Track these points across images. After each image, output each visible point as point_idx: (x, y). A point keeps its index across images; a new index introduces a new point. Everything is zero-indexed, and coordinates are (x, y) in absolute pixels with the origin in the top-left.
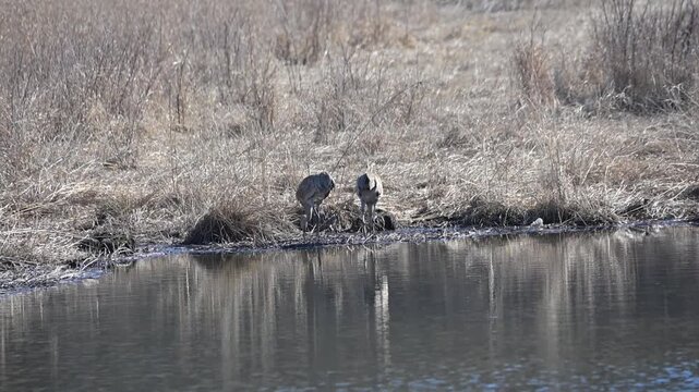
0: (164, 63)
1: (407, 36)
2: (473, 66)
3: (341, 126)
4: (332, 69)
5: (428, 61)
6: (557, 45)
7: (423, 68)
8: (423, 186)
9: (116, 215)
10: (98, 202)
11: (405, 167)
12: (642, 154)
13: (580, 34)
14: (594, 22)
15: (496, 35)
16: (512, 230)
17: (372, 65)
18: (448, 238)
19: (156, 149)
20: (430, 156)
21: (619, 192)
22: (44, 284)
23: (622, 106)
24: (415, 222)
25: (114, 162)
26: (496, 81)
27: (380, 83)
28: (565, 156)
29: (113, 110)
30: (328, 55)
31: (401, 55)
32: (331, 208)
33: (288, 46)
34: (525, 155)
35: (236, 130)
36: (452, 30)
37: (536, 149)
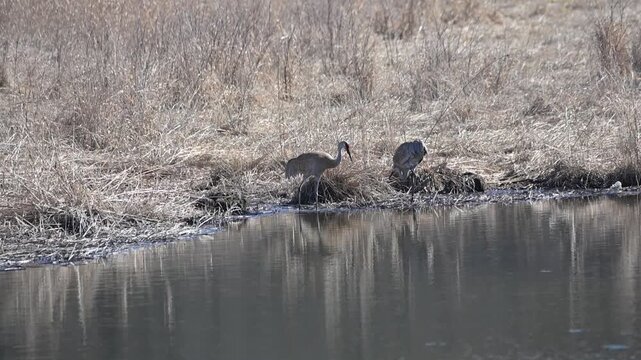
0: (273, 38)
1: (495, 13)
2: (556, 41)
3: (434, 96)
4: (427, 43)
5: (515, 36)
6: (635, 21)
7: (510, 43)
8: (510, 152)
9: (228, 176)
10: (212, 165)
11: (494, 133)
15: (578, 12)
16: (593, 192)
17: (463, 40)
18: (534, 199)
19: (265, 117)
20: (517, 123)
22: (164, 240)
24: (502, 184)
25: (226, 128)
26: (577, 55)
27: (471, 56)
29: (226, 81)
30: (423, 30)
31: (490, 31)
32: (426, 171)
33: (386, 22)
34: (605, 123)
35: (338, 99)
36: (537, 8)
37: (615, 118)
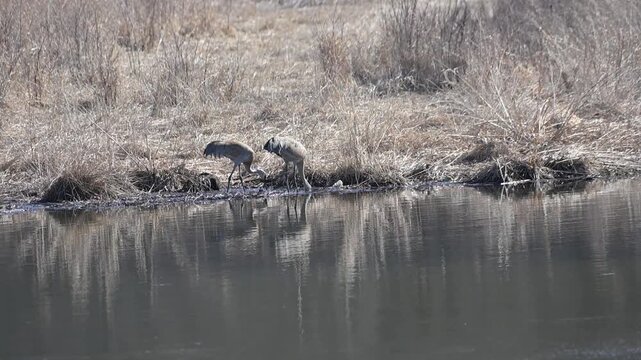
0: (23, 49)
1: (228, 27)
2: (284, 53)
3: (174, 103)
4: (166, 55)
5: (246, 48)
6: (355, 35)
7: (242, 54)
11: (228, 138)
12: (424, 127)
13: (373, 26)
14: (384, 16)
15: (304, 26)
16: (318, 191)
17: (199, 51)
19: (17, 122)
20: (249, 128)
21: (406, 158)
23: (409, 87)
24: (236, 184)
27: (207, 65)
28: (361, 127)
30: (162, 43)
31: (224, 43)
32: (167, 172)
33: (129, 35)
34: (327, 128)
35: (86, 106)
36: (267, 22)
37: (337, 123)
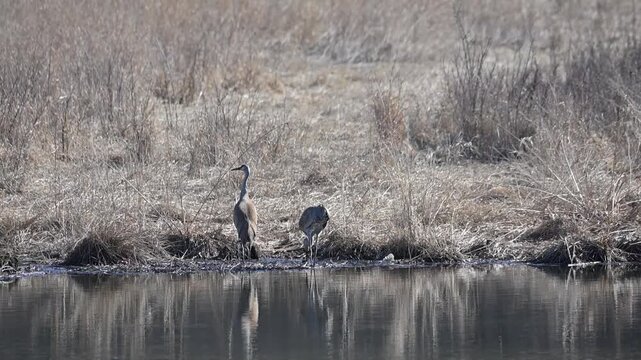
0: (51, 98)
1: (276, 81)
2: (335, 112)
3: (213, 162)
4: (206, 109)
5: (295, 106)
6: (413, 95)
7: (290, 111)
8: (286, 220)
11: (270, 202)
12: (487, 198)
13: (434, 86)
14: (446, 77)
15: (358, 84)
16: (366, 264)
17: (243, 107)
19: (41, 177)
20: (294, 192)
21: (464, 232)
23: (469, 155)
24: (277, 253)
26: (356, 126)
27: (250, 123)
28: (416, 197)
30: (203, 96)
31: (270, 100)
32: (202, 237)
33: (166, 86)
34: (380, 195)
35: (116, 161)
36: (318, 78)
37: (390, 190)
